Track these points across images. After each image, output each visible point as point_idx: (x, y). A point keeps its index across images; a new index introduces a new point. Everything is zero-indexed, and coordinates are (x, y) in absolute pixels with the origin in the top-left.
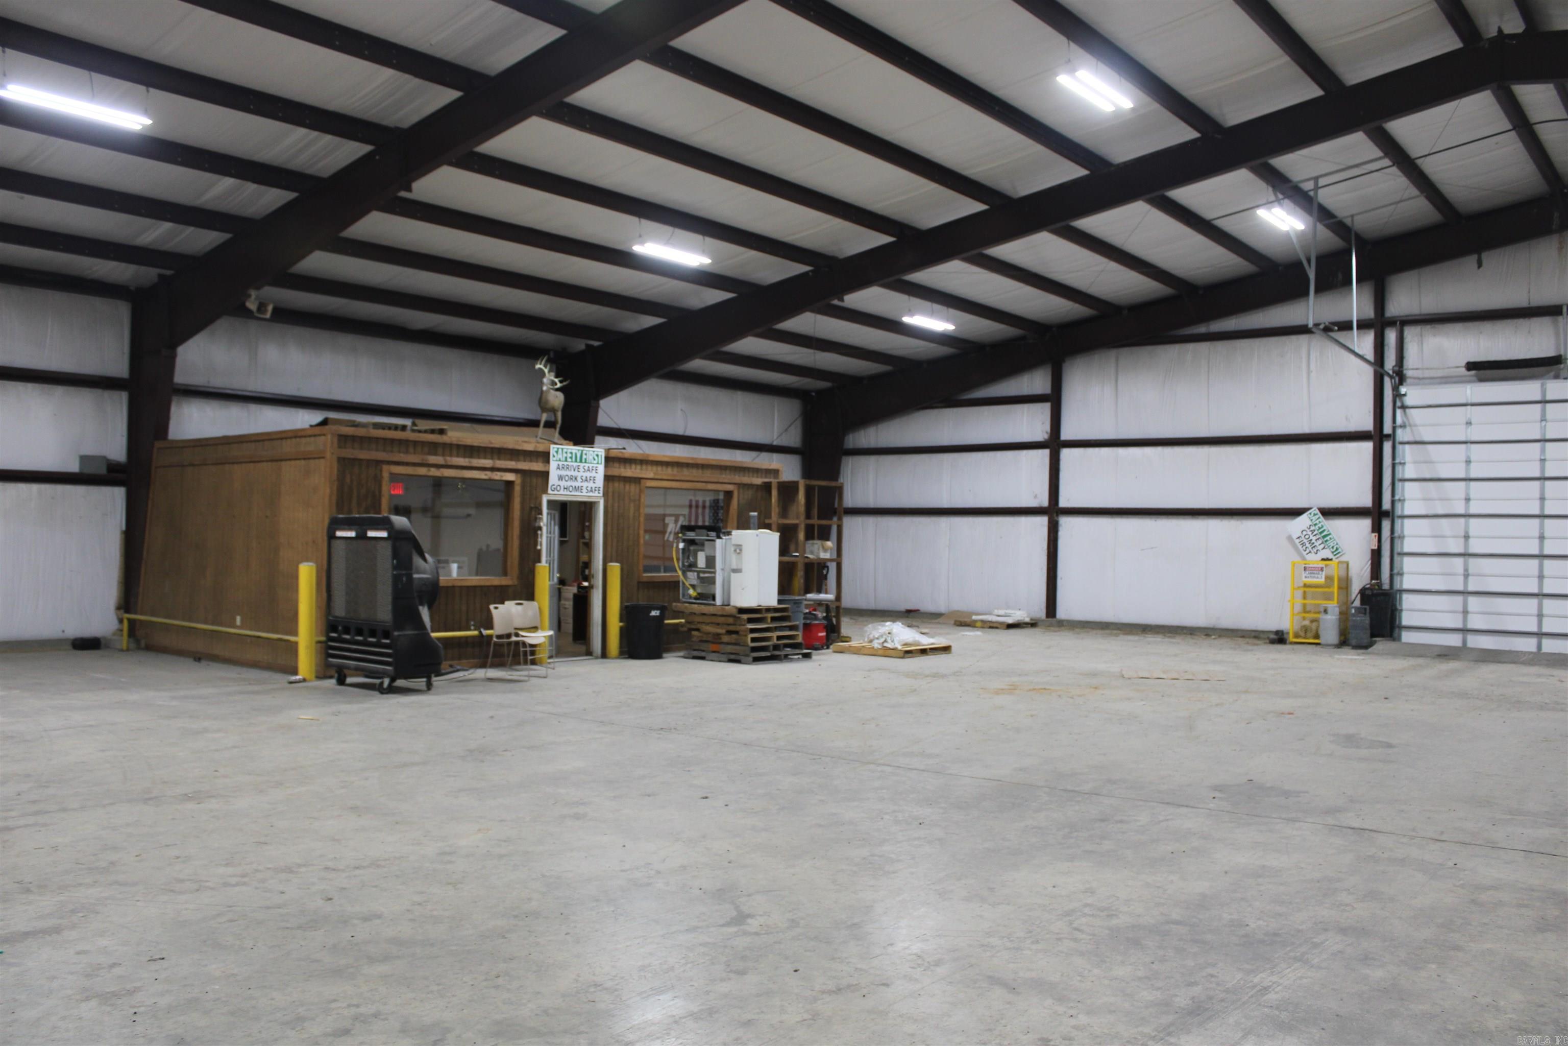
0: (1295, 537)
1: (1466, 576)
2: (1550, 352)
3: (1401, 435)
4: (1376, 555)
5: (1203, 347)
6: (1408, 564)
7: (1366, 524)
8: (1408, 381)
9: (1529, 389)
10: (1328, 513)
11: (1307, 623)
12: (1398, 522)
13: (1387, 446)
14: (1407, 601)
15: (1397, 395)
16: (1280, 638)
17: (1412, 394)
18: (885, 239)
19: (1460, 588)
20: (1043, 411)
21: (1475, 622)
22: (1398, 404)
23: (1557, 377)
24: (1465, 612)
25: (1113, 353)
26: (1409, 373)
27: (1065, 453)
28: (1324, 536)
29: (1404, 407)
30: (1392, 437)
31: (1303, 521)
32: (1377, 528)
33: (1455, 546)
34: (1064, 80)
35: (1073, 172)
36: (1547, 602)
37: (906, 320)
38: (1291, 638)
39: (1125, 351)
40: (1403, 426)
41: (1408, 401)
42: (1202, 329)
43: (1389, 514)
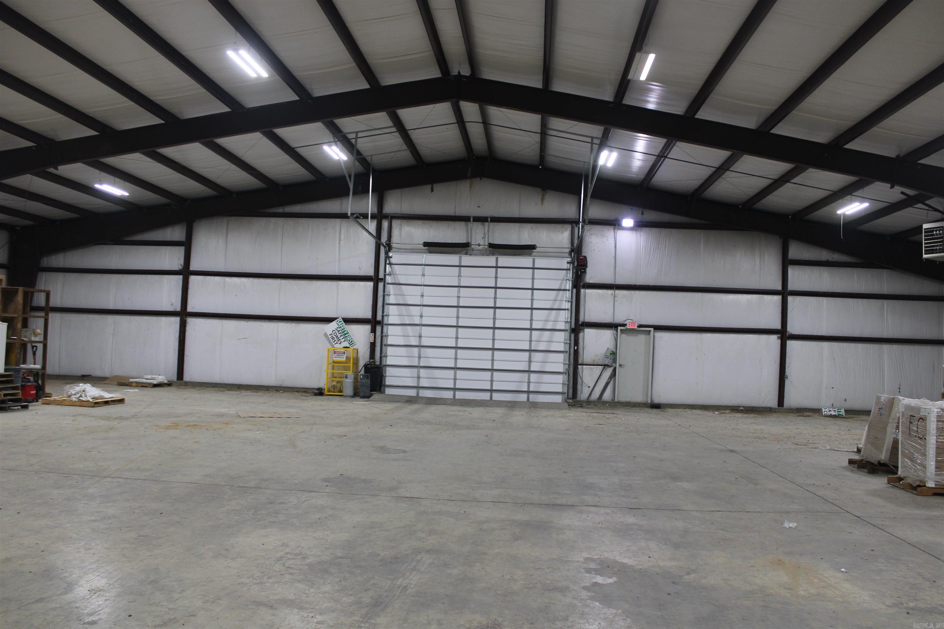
0: (328, 334)
1: (419, 357)
2: (464, 241)
3: (389, 279)
4: (373, 346)
5: (281, 220)
6: (390, 351)
7: (368, 327)
8: (393, 249)
9: (453, 259)
10: (348, 321)
11: (335, 383)
12: (385, 327)
13: (381, 285)
14: (389, 371)
15: (387, 257)
16: (320, 392)
17: (395, 257)
18: (92, 133)
19: (416, 364)
20: (180, 251)
21: (424, 383)
22: (388, 262)
23: (466, 254)
24: (418, 378)
25: (226, 219)
26: (394, 245)
27: (193, 278)
28: (345, 334)
29: (390, 264)
30: (383, 280)
31: (333, 325)
32: (373, 331)
33: (414, 341)
34: (231, 54)
35: (221, 108)
36: (459, 372)
37: (97, 186)
38: (326, 393)
39: (233, 219)
40: (390, 274)
41: (393, 260)
42: (280, 210)
43: (381, 323)
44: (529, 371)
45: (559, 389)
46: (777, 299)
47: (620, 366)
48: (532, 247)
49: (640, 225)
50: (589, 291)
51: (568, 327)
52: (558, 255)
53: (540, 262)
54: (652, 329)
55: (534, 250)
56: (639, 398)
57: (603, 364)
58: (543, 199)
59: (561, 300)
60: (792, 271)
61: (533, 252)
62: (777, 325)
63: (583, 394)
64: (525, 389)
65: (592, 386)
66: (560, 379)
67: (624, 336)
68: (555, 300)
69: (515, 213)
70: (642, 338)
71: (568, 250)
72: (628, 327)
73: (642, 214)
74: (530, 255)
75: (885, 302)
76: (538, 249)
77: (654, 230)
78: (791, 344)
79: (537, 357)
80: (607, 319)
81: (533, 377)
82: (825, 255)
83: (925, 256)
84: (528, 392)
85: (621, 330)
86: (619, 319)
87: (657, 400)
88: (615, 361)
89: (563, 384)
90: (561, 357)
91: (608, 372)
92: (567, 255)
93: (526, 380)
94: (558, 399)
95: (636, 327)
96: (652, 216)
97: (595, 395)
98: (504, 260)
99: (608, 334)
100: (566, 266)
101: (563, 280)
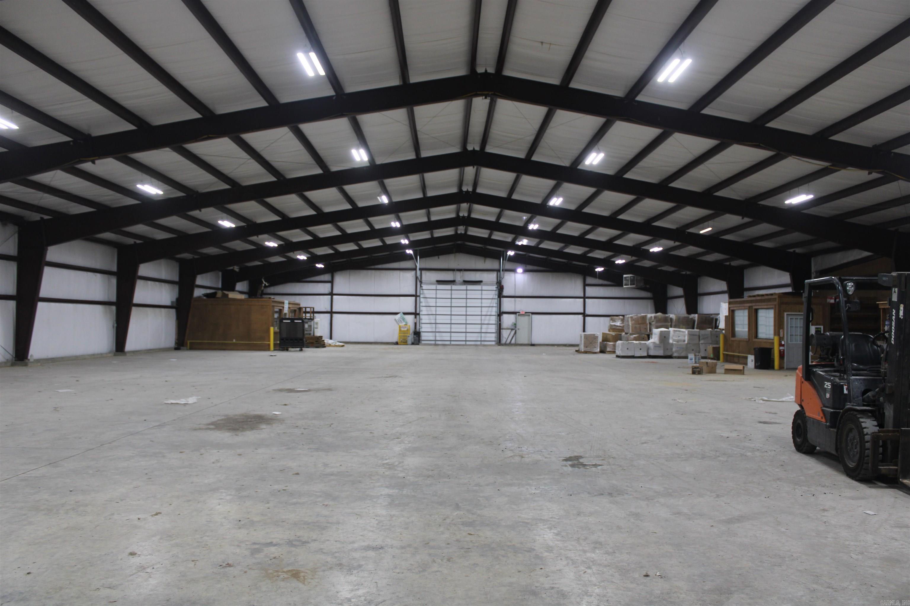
0: (397, 319)
1: (436, 328)
2: (452, 279)
3: (421, 296)
4: (416, 324)
5: (373, 271)
6: (423, 326)
7: (413, 316)
8: (423, 283)
9: (448, 287)
10: (405, 314)
11: (402, 340)
12: (421, 316)
13: (418, 298)
14: (423, 334)
15: (421, 286)
16: (397, 343)
17: (424, 287)
19: (434, 331)
20: (329, 285)
21: (438, 338)
22: (421, 288)
23: (454, 284)
24: (435, 336)
25: (348, 271)
26: (423, 282)
27: (334, 297)
28: (404, 319)
29: (422, 289)
30: (419, 296)
31: (399, 316)
32: (416, 317)
33: (433, 322)
36: (452, 334)
38: (399, 343)
39: (352, 271)
40: (422, 294)
41: (424, 288)
42: (373, 267)
43: (419, 314)
44: (481, 333)
45: (494, 339)
46: (582, 300)
47: (518, 329)
48: (481, 282)
49: (525, 271)
50: (504, 299)
51: (497, 314)
52: (492, 285)
53: (484, 288)
54: (530, 314)
56: (526, 342)
57: (510, 328)
58: (485, 261)
59: (493, 303)
60: (587, 288)
62: (582, 311)
63: (503, 341)
64: (480, 340)
65: (507, 337)
66: (494, 335)
67: (519, 317)
68: (491, 303)
69: (473, 267)
70: (527, 317)
71: (495, 282)
72: (521, 313)
73: (526, 266)
74: (480, 284)
75: (626, 301)
76: (483, 282)
77: (531, 273)
78: (587, 319)
79: (484, 326)
80: (512, 310)
81: (483, 335)
82: (601, 281)
83: (625, 286)
84: (481, 341)
85: (518, 315)
86: (517, 310)
87: (533, 343)
88: (516, 327)
89: (495, 337)
90: (494, 326)
91: (513, 332)
92: (495, 284)
93: (480, 336)
94: (493, 343)
95: (524, 313)
96: (530, 267)
97: (508, 341)
98: (470, 287)
99: (513, 316)
100: (495, 289)
101: (494, 295)
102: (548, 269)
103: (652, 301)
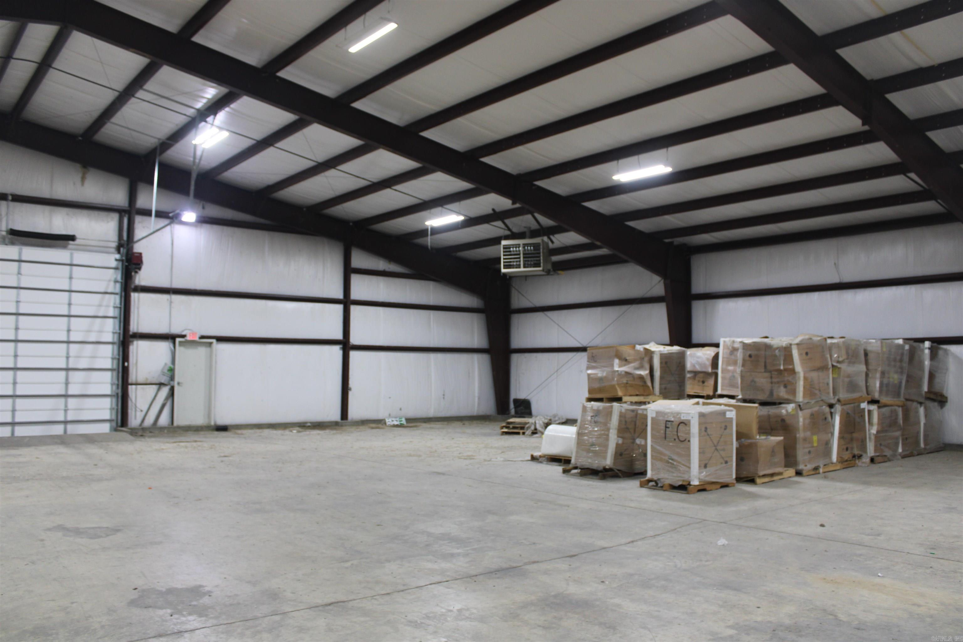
44: (66, 396)
46: (339, 308)
47: (179, 384)
48: (72, 238)
49: (204, 221)
50: (144, 296)
51: (116, 340)
52: (101, 249)
53: (80, 257)
54: (214, 341)
55: (71, 242)
56: (199, 420)
57: (157, 382)
58: (83, 179)
59: (108, 306)
60: (355, 280)
61: (69, 244)
62: (339, 336)
63: (134, 420)
64: (62, 418)
65: (145, 410)
66: (106, 403)
67: (182, 349)
68: (100, 306)
69: (45, 192)
70: (202, 351)
71: (114, 245)
72: (188, 338)
73: (203, 208)
74: (65, 247)
75: (432, 313)
76: (77, 242)
77: (216, 228)
78: (354, 355)
79: (75, 377)
80: (163, 330)
81: (72, 402)
82: (381, 264)
83: (503, 270)
84: (66, 422)
85: (180, 342)
86: (175, 330)
87: (221, 421)
88: (172, 378)
89: (111, 409)
90: (108, 377)
91: (165, 391)
92: (113, 250)
93: (63, 407)
94: (105, 428)
95: (197, 339)
96: (215, 211)
97: (149, 421)
98: (32, 253)
99: (164, 346)
100: (114, 264)
101: (110, 281)
102: (262, 221)
103: (482, 316)
